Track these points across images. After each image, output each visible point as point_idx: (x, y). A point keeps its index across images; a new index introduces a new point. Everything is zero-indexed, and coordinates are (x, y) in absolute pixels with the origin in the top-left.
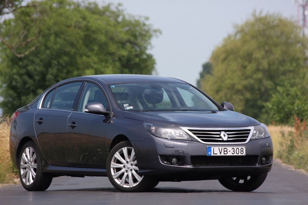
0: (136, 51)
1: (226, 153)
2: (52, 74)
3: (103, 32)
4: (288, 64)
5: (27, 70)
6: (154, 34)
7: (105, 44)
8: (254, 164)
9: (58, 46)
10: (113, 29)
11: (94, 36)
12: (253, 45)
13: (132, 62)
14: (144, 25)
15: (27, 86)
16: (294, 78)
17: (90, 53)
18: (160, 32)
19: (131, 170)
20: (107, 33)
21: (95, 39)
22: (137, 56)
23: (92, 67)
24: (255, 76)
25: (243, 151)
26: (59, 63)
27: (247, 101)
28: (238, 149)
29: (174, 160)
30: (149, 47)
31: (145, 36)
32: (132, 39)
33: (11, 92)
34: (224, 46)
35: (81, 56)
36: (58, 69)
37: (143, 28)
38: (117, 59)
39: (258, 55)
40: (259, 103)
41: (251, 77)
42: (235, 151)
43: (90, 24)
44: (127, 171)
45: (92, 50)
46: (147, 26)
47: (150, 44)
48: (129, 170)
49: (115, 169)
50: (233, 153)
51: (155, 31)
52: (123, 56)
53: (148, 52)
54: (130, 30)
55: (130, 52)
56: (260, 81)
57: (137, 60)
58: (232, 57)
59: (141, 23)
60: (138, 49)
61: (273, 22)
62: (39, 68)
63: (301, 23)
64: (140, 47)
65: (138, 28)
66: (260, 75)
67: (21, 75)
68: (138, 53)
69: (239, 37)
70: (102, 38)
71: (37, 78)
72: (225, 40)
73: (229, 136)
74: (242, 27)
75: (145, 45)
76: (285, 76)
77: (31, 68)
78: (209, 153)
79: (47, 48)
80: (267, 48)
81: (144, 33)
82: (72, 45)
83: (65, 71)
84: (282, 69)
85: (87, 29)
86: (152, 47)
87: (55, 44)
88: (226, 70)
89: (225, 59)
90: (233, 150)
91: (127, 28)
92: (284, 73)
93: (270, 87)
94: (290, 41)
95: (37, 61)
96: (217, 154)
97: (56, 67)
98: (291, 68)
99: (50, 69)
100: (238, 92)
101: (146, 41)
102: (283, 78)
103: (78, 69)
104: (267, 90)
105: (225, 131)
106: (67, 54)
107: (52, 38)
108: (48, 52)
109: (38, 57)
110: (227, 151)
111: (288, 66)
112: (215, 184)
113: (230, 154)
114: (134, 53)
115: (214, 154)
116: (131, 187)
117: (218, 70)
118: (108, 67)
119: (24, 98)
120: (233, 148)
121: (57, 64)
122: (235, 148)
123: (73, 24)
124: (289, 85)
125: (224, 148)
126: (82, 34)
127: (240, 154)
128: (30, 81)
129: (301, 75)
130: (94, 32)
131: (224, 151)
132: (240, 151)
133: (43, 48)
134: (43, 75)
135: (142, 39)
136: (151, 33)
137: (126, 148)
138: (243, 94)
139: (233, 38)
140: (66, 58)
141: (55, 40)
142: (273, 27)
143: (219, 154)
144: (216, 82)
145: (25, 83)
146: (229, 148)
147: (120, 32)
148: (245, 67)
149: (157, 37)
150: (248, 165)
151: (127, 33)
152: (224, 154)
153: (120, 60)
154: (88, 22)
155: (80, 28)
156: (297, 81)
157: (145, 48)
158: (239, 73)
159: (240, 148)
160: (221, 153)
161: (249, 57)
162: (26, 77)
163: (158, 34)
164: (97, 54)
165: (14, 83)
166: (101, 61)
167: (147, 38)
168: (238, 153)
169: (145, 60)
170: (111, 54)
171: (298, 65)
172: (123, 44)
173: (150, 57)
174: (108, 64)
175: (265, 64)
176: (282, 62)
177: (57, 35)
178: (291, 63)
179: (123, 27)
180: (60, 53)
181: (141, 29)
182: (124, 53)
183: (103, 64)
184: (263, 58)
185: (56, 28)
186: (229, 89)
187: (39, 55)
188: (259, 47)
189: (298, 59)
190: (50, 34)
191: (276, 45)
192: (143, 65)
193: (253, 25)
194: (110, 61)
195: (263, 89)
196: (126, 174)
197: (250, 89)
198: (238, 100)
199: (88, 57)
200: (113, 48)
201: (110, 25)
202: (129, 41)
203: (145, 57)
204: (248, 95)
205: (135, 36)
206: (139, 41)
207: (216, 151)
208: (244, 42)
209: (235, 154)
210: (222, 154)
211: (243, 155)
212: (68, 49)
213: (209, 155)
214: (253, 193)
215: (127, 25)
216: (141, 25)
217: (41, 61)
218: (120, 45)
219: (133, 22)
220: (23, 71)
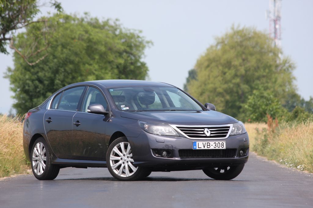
0: (131, 59)
1: (209, 146)
2: (59, 80)
3: (103, 43)
4: (262, 70)
5: (38, 76)
6: (147, 45)
7: (105, 53)
8: (233, 156)
9: (64, 55)
10: (111, 41)
11: (95, 47)
12: (232, 54)
13: (128, 69)
14: (138, 37)
15: (38, 90)
16: (267, 82)
17: (91, 62)
18: (152, 44)
19: (127, 162)
20: (106, 45)
21: (96, 49)
22: (132, 64)
23: (94, 74)
24: (234, 81)
25: (223, 145)
26: (65, 70)
27: (227, 102)
28: (219, 144)
29: (164, 153)
30: (142, 56)
31: (139, 46)
32: (128, 49)
33: (24, 95)
34: (207, 55)
35: (84, 64)
36: (64, 76)
37: (137, 39)
38: (115, 67)
39: (236, 62)
40: (238, 104)
41: (230, 81)
42: (217, 145)
43: (91, 37)
44: (124, 163)
45: (94, 59)
46: (141, 38)
47: (143, 53)
48: (126, 162)
49: (114, 161)
50: (215, 146)
51: (148, 42)
52: (120, 64)
53: (142, 60)
54: (126, 41)
55: (126, 60)
56: (238, 85)
57: (132, 67)
58: (213, 64)
59: (136, 35)
60: (133, 58)
61: (249, 34)
62: (48, 74)
63: (273, 35)
64: (134, 56)
65: (133, 40)
66: (238, 80)
67: (33, 81)
68: (133, 61)
69: (219, 47)
70: (103, 49)
71: (46, 83)
72: (208, 50)
73: (212, 132)
74: (222, 39)
75: (140, 54)
76: (260, 80)
77: (41, 74)
78: (195, 147)
79: (55, 57)
80: (244, 56)
81: (138, 44)
82: (76, 54)
83: (70, 77)
84: (257, 74)
85: (89, 40)
86: (145, 56)
87: (62, 54)
88: (209, 76)
89: (208, 66)
90: (215, 144)
91: (123, 40)
92: (258, 78)
93: (246, 90)
94: (263, 50)
95: (46, 68)
96: (201, 148)
97: (63, 74)
98: (265, 74)
99: (57, 75)
100: (220, 94)
101: (140, 51)
102: (258, 82)
103: (81, 75)
104: (244, 93)
105: (208, 128)
106: (72, 62)
107: (59, 48)
108: (55, 60)
109: (47, 65)
110: (209, 145)
111: (261, 72)
112: (200, 173)
113: (212, 148)
114: (130, 61)
115: (198, 148)
116: (128, 176)
117: (202, 75)
118: (107, 73)
119: (35, 100)
120: (215, 143)
121: (63, 71)
122: (217, 143)
123: (77, 37)
124: (262, 89)
125: (207, 143)
126: (85, 45)
127: (221, 148)
128: (40, 86)
129: (274, 80)
130: (95, 43)
131: (207, 145)
132: (221, 145)
133: (51, 57)
134: (52, 81)
135: (137, 50)
136: (145, 44)
137: (123, 143)
138: (223, 96)
139: (214, 48)
140: (71, 66)
141: (62, 50)
142: (249, 39)
143: (203, 148)
144: (201, 86)
145: (36, 87)
146: (212, 143)
147: (118, 43)
148: (225, 73)
149: (150, 47)
150: (228, 157)
151: (123, 44)
152: (207, 148)
153: (118, 67)
154: (90, 35)
155: (83, 40)
156: (270, 85)
157: (140, 57)
158: (220, 78)
159: (221, 143)
160: (204, 147)
161: (228, 65)
162: (37, 82)
163: (150, 44)
164: (98, 62)
165: (27, 88)
166: (101, 68)
167: (140, 49)
168: (219, 147)
169: (139, 68)
170: (110, 62)
171: (270, 71)
172: (120, 54)
173: (143, 64)
174: (107, 71)
175: (242, 71)
176: (257, 69)
177: (64, 46)
178: (264, 70)
179: (121, 39)
180: (66, 62)
181: (136, 41)
182: (121, 61)
183: (103, 71)
184: (241, 65)
185: (63, 40)
186: (211, 92)
187: (48, 64)
188: (237, 56)
189: (270, 66)
190: (58, 46)
191: (251, 54)
192: (137, 72)
193: (232, 37)
194: (109, 68)
195: (240, 92)
196: (123, 165)
197: (229, 92)
198: (219, 102)
199: (90, 65)
200: (111, 57)
201: (109, 37)
202: (126, 51)
203: (139, 64)
204: (228, 97)
205: (130, 47)
206: (134, 51)
207: (200, 145)
208: (224, 52)
209: (217, 148)
210: (206, 148)
211: (224, 148)
212: (73, 58)
213: (195, 149)
214: (232, 181)
215: (124, 38)
216: (136, 37)
217: (50, 68)
218: (118, 54)
219: (129, 35)
220: (34, 77)
